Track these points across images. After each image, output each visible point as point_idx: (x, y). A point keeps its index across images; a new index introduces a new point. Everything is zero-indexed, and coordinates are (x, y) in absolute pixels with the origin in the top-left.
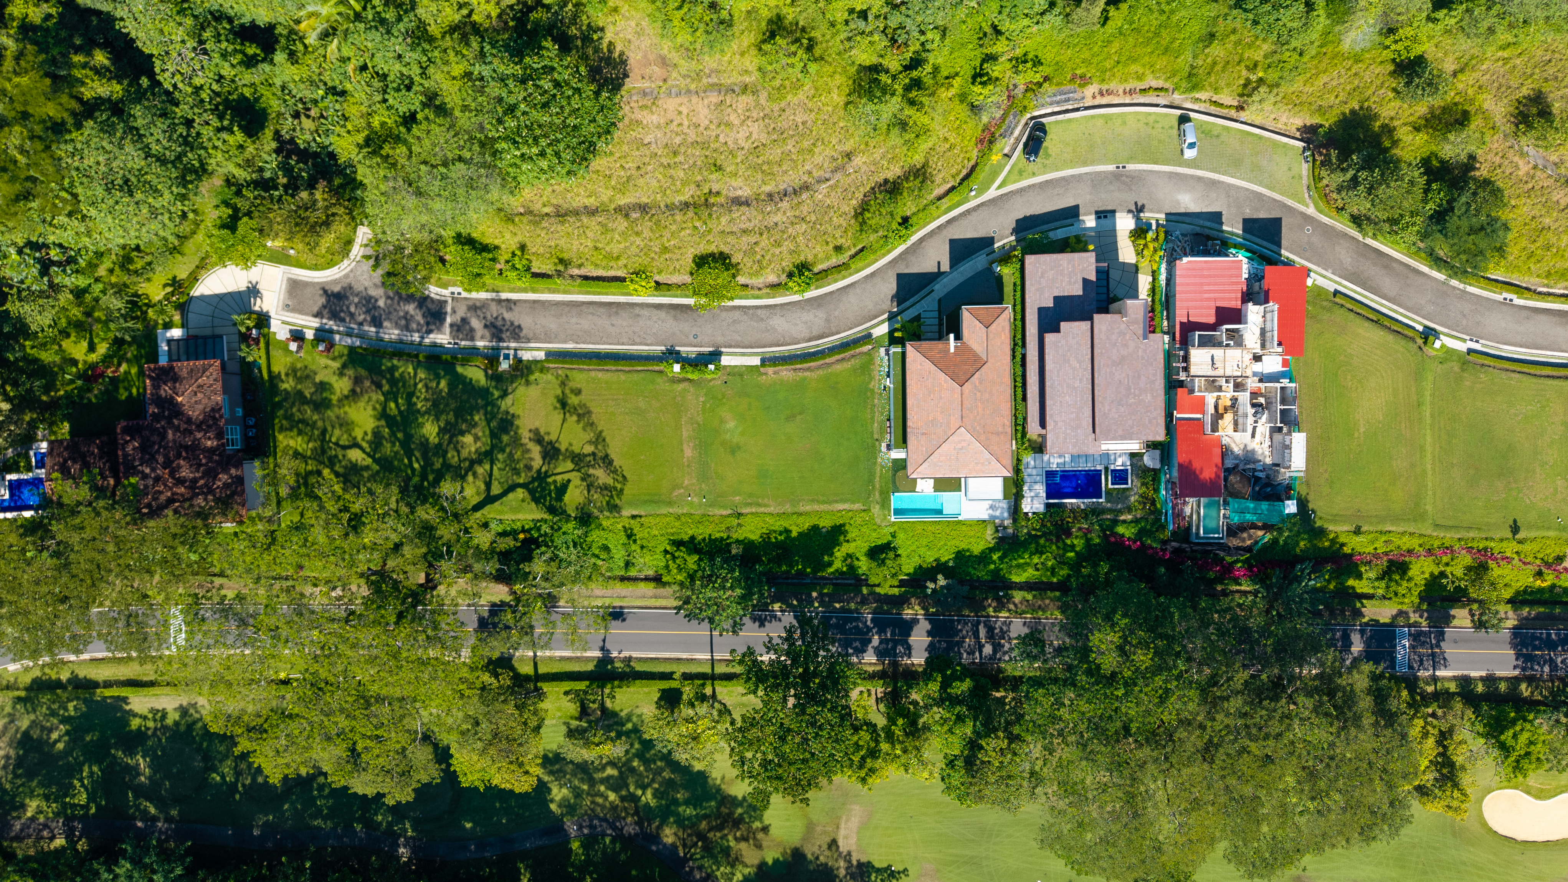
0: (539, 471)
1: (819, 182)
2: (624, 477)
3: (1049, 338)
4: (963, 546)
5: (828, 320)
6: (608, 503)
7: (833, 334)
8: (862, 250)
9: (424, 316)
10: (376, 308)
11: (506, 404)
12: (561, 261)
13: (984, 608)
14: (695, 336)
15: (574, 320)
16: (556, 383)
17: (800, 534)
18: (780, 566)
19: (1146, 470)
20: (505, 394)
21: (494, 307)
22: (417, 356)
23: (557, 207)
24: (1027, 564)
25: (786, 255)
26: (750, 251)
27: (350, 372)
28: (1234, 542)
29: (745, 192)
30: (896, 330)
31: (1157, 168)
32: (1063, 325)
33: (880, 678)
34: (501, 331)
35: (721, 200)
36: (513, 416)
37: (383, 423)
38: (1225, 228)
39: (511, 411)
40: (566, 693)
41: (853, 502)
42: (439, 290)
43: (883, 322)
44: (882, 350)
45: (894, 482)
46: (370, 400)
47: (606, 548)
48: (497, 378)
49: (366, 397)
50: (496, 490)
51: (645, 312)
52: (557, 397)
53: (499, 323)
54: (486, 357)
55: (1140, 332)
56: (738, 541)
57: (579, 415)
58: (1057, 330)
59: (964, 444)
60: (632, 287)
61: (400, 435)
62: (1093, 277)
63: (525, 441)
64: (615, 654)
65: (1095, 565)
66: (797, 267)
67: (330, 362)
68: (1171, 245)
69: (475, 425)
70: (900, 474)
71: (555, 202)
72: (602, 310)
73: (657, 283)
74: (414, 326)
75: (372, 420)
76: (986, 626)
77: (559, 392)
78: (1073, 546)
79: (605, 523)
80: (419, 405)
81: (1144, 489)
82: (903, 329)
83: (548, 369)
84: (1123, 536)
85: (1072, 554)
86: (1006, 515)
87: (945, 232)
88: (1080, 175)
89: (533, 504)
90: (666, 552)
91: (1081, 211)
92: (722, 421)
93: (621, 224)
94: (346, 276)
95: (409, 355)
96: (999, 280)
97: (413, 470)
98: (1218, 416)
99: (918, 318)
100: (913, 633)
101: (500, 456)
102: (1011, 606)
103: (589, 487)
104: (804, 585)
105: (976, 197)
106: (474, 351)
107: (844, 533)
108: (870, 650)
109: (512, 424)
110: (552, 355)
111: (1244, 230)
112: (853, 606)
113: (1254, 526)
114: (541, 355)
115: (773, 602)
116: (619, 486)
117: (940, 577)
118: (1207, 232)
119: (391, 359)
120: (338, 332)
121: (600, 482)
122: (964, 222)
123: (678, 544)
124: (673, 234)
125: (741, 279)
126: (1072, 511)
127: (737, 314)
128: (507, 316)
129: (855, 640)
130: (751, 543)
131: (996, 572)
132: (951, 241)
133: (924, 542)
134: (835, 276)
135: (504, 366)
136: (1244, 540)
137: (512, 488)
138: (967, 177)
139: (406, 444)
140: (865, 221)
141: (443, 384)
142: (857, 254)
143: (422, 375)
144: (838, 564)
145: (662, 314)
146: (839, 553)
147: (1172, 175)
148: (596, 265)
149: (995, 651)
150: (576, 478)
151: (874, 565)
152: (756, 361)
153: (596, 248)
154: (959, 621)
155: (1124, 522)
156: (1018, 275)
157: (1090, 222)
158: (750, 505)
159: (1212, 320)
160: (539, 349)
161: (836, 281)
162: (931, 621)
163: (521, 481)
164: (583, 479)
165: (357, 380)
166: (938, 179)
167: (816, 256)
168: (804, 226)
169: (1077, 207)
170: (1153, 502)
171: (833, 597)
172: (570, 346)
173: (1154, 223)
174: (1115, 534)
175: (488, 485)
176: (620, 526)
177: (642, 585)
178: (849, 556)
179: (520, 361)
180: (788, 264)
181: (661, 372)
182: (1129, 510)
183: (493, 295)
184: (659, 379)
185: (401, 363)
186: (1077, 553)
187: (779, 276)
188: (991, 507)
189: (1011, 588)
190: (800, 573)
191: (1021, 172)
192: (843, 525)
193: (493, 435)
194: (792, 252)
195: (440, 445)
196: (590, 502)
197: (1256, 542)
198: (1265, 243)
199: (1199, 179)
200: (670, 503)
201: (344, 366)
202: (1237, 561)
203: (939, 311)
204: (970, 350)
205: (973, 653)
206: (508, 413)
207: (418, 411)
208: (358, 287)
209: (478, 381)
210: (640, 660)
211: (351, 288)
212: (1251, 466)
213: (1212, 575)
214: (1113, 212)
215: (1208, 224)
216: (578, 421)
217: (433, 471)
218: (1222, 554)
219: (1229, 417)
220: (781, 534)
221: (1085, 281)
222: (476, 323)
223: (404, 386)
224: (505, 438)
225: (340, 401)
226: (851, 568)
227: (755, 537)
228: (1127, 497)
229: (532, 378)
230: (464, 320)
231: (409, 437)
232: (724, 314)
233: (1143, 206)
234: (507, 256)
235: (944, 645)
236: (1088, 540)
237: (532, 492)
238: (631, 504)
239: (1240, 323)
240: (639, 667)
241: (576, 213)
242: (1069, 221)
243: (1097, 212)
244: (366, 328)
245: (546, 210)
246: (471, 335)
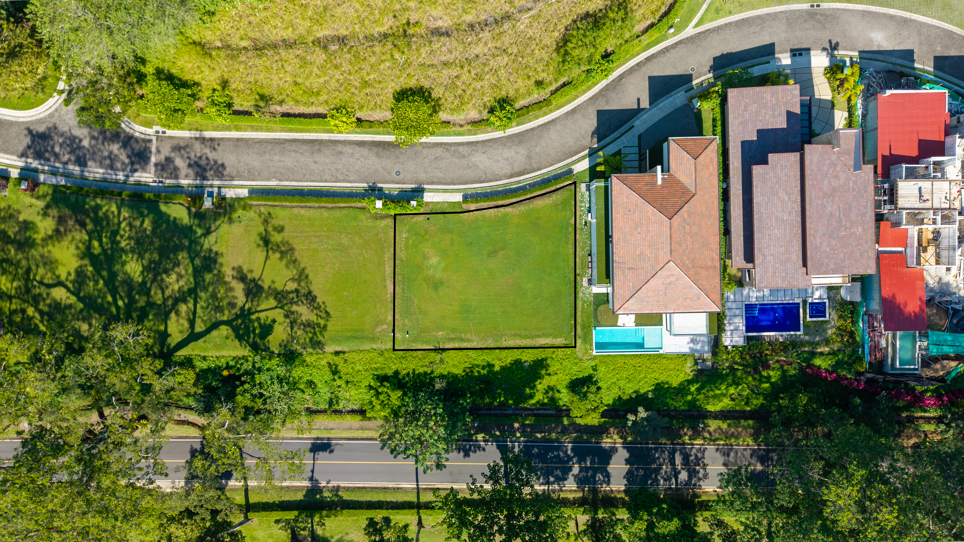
0: (242, 309)
1: (520, 12)
2: (327, 312)
3: (757, 170)
4: (663, 378)
5: (529, 157)
6: (311, 340)
7: (534, 171)
8: (564, 85)
9: (129, 157)
10: (80, 148)
11: (209, 242)
12: (262, 97)
13: (681, 437)
14: (398, 173)
15: (277, 158)
16: (259, 221)
17: (503, 368)
18: (483, 399)
19: (844, 304)
20: (208, 232)
21: (197, 146)
22: (120, 194)
23: (254, 40)
24: (724, 395)
25: (487, 90)
26: (451, 86)
27: (54, 212)
28: (928, 373)
29: (444, 23)
30: (600, 164)
31: (850, 6)
32: (772, 157)
33: (581, 505)
34: (205, 170)
35: (422, 31)
36: (217, 253)
37: (86, 261)
38: (916, 65)
39: (214, 249)
40: (277, 522)
41: (556, 337)
42: (143, 129)
43: (583, 158)
44: (583, 187)
45: (596, 317)
46: (73, 239)
47: (311, 384)
48: (200, 216)
49: (70, 238)
50: (199, 327)
51: (348, 149)
52: (260, 234)
53: (203, 162)
54: (190, 195)
55: (852, 163)
56: (442, 377)
57: (282, 253)
58: (765, 162)
59: (672, 279)
60: (332, 122)
61: (105, 273)
62: (797, 110)
63: (228, 279)
64: (323, 484)
65: (792, 398)
66: (499, 102)
67: (34, 201)
68: (866, 81)
69: (178, 264)
70: (602, 308)
71: (252, 35)
72: (305, 147)
73: (359, 120)
74: (119, 165)
75: (75, 259)
76: (681, 453)
77: (262, 229)
78: (769, 378)
79: (308, 359)
80: (123, 244)
81: (842, 322)
82: (606, 162)
83: (251, 206)
84: (819, 367)
85: (767, 385)
86: (706, 348)
87: (644, 69)
88: (775, 14)
89: (237, 342)
90: (370, 387)
91: (777, 49)
92: (425, 257)
93: (319, 56)
94: (51, 115)
95: (112, 193)
96: (698, 116)
97: (118, 308)
98: (922, 248)
99: (619, 153)
100: (612, 462)
101: (202, 295)
102: (706, 435)
103: (292, 324)
104: (507, 416)
105: (674, 35)
106: (178, 190)
107: (547, 367)
108: (571, 479)
109: (215, 262)
110: (255, 192)
111: (935, 68)
112: (554, 435)
113: (946, 357)
114: (244, 193)
115: (477, 433)
116: (322, 322)
117: (640, 409)
118: (900, 69)
119: (95, 197)
120: (43, 172)
121: (304, 318)
122: (663, 59)
123: (382, 379)
124: (372, 66)
125: (443, 116)
126: (770, 343)
127: (439, 151)
128: (212, 156)
129: (556, 468)
130: (455, 377)
131: (693, 404)
132: (651, 78)
133: (625, 374)
134: (536, 112)
135: (208, 204)
136: (937, 371)
137: (215, 326)
138: (666, 14)
139: (110, 282)
140: (566, 53)
141: (147, 224)
142: (557, 90)
143: (125, 213)
144: (539, 397)
145: (365, 151)
146: (541, 386)
147: (865, 14)
148: (297, 101)
149: (690, 477)
150: (278, 315)
151: (576, 398)
152: (458, 198)
153: (296, 83)
154: (656, 449)
155: (822, 354)
156: (718, 110)
157: (786, 60)
158: (453, 339)
159: (914, 153)
160: (242, 186)
161: (537, 118)
162: (629, 449)
163: (225, 318)
164: (286, 316)
165: (61, 220)
166: (638, 15)
167: (517, 90)
168: (506, 59)
169: (773, 45)
170: (852, 334)
171: (535, 428)
172: (273, 183)
173: (848, 60)
174: (810, 366)
175: (192, 323)
176: (324, 362)
177: (349, 417)
178: (551, 388)
179: (224, 198)
180: (489, 99)
181: (363, 208)
182: (827, 342)
183: (197, 134)
184: (362, 216)
185: (104, 202)
186: (772, 384)
187: (480, 112)
188: (692, 341)
189: (706, 417)
190: (503, 405)
191: (717, 11)
192: (546, 359)
193: (197, 273)
194: (493, 86)
195: (144, 283)
196: (293, 338)
197: (949, 373)
198: (955, 80)
199: (892, 17)
200: (373, 339)
201: (48, 207)
202: (926, 391)
203: (640, 147)
204: (679, 182)
205: (669, 479)
206: (211, 250)
207: (122, 250)
208: (63, 128)
209: (182, 220)
210: (348, 489)
211: (55, 128)
212: (948, 299)
213: (901, 404)
214: (808, 50)
215: (900, 61)
216: (281, 259)
217: (136, 309)
218: (912, 384)
219: (931, 250)
220: (483, 368)
221: (789, 114)
222: (180, 163)
223: (108, 224)
224: (208, 277)
225: (43, 240)
226: (553, 400)
227: (458, 371)
228: (825, 330)
229: (235, 215)
230: (169, 160)
231: (113, 275)
232: (426, 151)
233: (837, 44)
234: (208, 93)
235: (641, 472)
236: (784, 372)
237: (236, 329)
238: (334, 340)
239: (943, 154)
240: (346, 496)
241: (274, 46)
242: (765, 59)
243: (792, 50)
244: (71, 167)
245: (244, 43)
246: (175, 173)
